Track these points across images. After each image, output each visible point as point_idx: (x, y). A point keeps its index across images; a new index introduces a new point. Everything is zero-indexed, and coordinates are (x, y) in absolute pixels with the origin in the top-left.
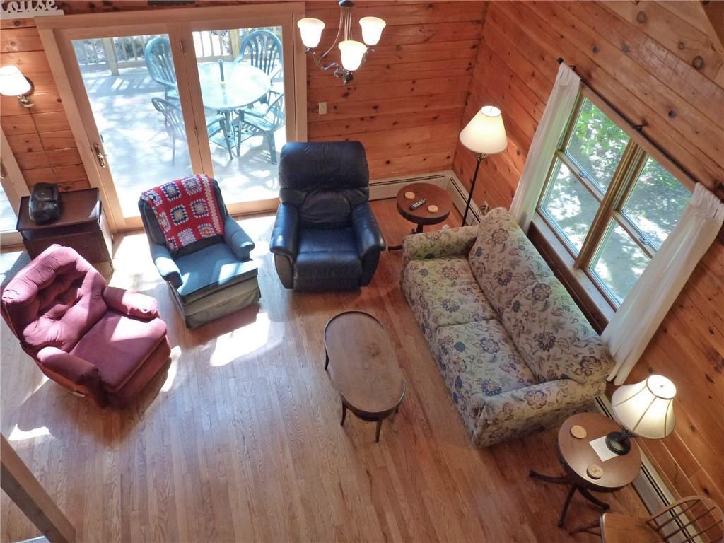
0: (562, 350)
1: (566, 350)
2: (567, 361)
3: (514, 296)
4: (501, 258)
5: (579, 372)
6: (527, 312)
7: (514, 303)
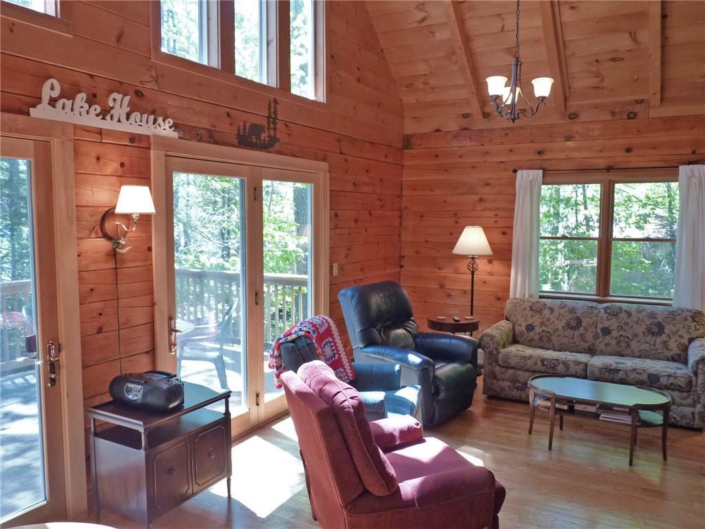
0: (673, 324)
1: (675, 322)
2: (684, 327)
3: (596, 327)
4: (556, 316)
5: (698, 327)
6: (619, 326)
7: (601, 331)
